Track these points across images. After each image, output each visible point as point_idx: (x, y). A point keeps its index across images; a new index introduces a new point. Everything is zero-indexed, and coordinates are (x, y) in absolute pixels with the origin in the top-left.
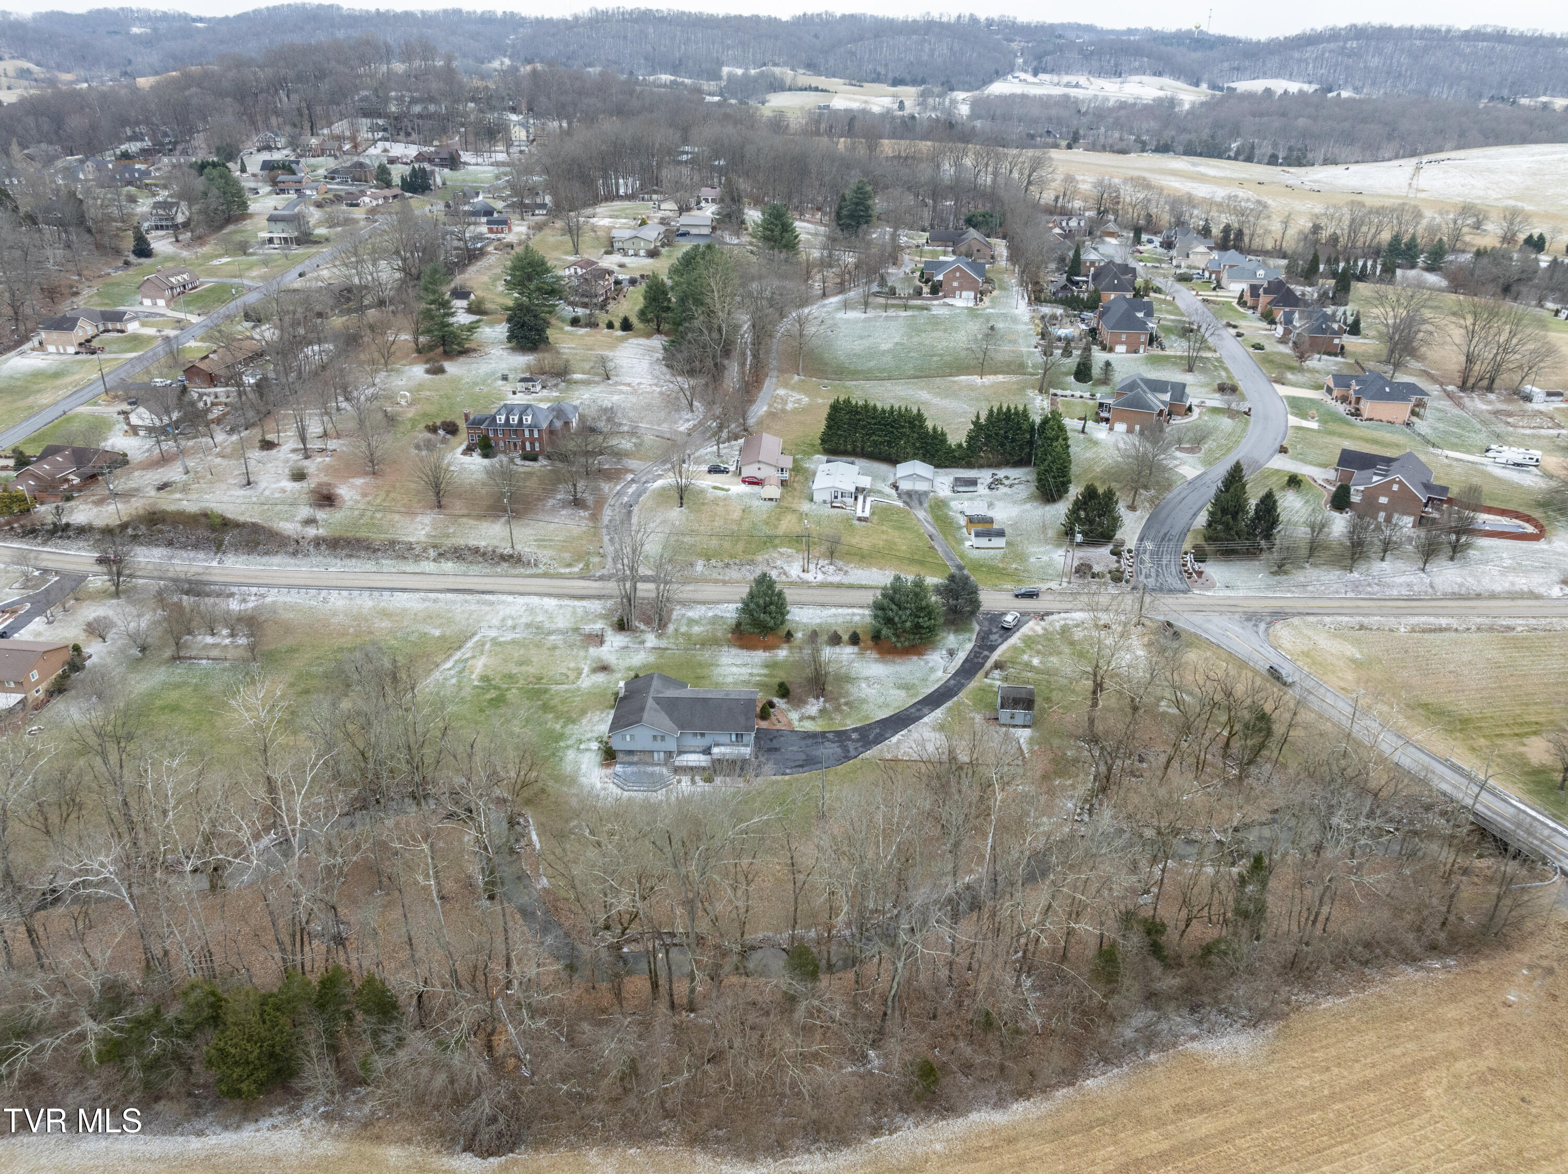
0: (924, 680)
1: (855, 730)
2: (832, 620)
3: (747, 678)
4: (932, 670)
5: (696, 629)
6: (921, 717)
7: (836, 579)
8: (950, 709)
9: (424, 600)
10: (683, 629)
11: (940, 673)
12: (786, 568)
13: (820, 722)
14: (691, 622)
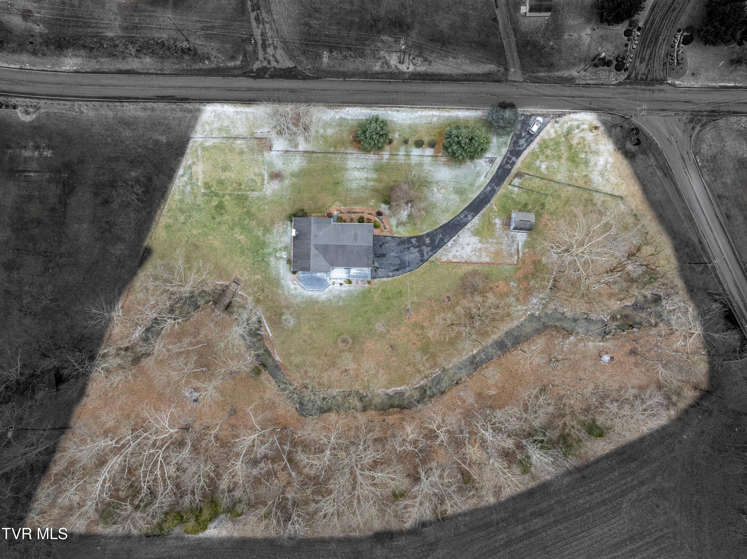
0: (472, 185)
1: (428, 235)
2: (417, 121)
3: (363, 183)
4: (478, 175)
5: (330, 131)
6: (466, 224)
7: (422, 69)
8: (484, 215)
9: (145, 109)
10: (321, 131)
11: (482, 178)
12: (388, 58)
13: (409, 227)
14: (327, 125)
